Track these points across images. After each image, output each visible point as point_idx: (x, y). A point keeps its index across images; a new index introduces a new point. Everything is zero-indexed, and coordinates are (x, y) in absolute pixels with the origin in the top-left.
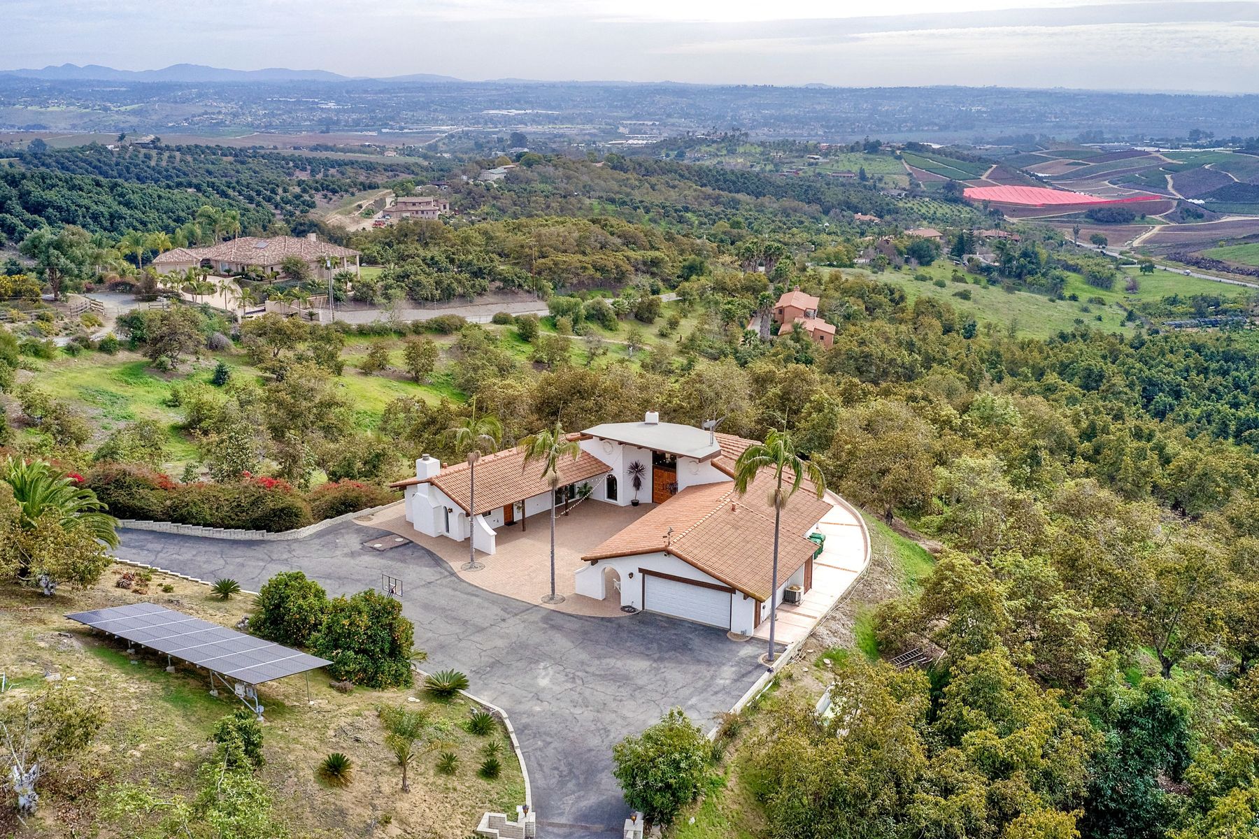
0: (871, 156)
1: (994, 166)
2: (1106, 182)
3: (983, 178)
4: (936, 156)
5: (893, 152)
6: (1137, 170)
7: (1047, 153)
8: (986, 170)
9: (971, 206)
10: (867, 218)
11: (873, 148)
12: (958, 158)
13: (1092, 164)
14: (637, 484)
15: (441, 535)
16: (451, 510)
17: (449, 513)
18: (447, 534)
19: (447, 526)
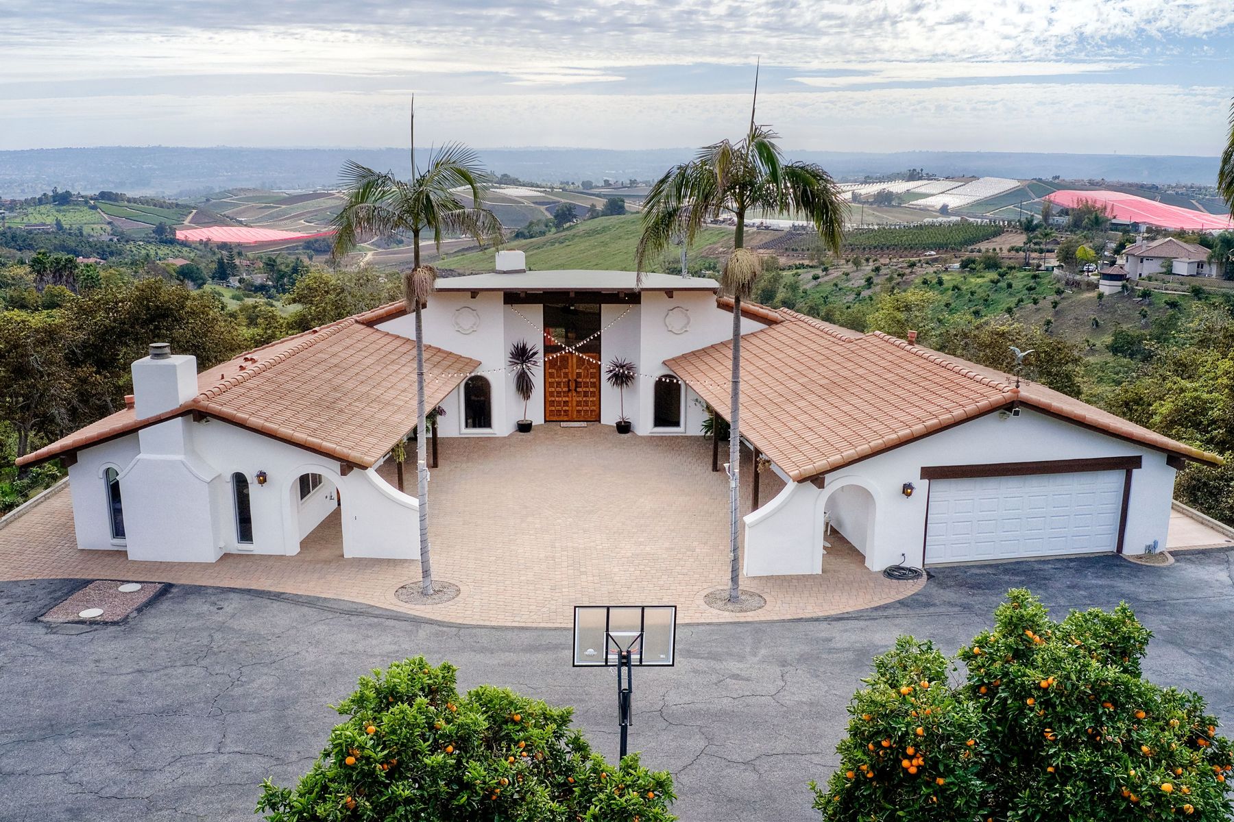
0: (62, 208)
1: (195, 211)
2: (302, 221)
3: (186, 223)
4: (132, 204)
5: (86, 202)
6: (327, 209)
7: (237, 200)
8: (187, 216)
9: (189, 247)
10: (92, 260)
11: (62, 199)
12: (155, 205)
13: (284, 207)
14: (524, 386)
15: (226, 556)
16: (262, 478)
17: (254, 491)
18: (245, 547)
19: (245, 529)
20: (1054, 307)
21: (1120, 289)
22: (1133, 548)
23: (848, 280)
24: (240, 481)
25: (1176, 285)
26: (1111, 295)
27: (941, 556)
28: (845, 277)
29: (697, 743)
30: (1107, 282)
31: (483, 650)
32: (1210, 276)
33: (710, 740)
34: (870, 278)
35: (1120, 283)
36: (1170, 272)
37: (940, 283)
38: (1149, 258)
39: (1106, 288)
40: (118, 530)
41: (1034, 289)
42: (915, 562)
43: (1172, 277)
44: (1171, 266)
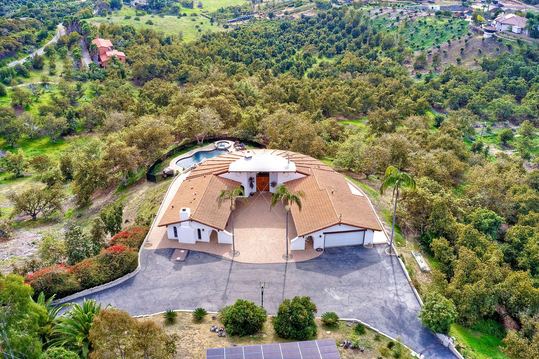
14: (251, 186)
15: (197, 242)
16: (203, 230)
17: (201, 231)
18: (200, 240)
19: (200, 237)
20: (466, 42)
21: (491, 36)
22: (366, 243)
23: (390, 16)
24: (199, 230)
25: (512, 37)
26: (488, 39)
27: (327, 245)
28: (388, 15)
29: (275, 289)
30: (487, 33)
31: (244, 269)
32: (525, 34)
33: (277, 288)
34: (398, 17)
35: (491, 34)
36: (511, 31)
37: (425, 23)
38: (504, 24)
39: (486, 35)
40: (176, 236)
41: (461, 31)
42: (323, 247)
43: (511, 33)
44: (511, 29)
